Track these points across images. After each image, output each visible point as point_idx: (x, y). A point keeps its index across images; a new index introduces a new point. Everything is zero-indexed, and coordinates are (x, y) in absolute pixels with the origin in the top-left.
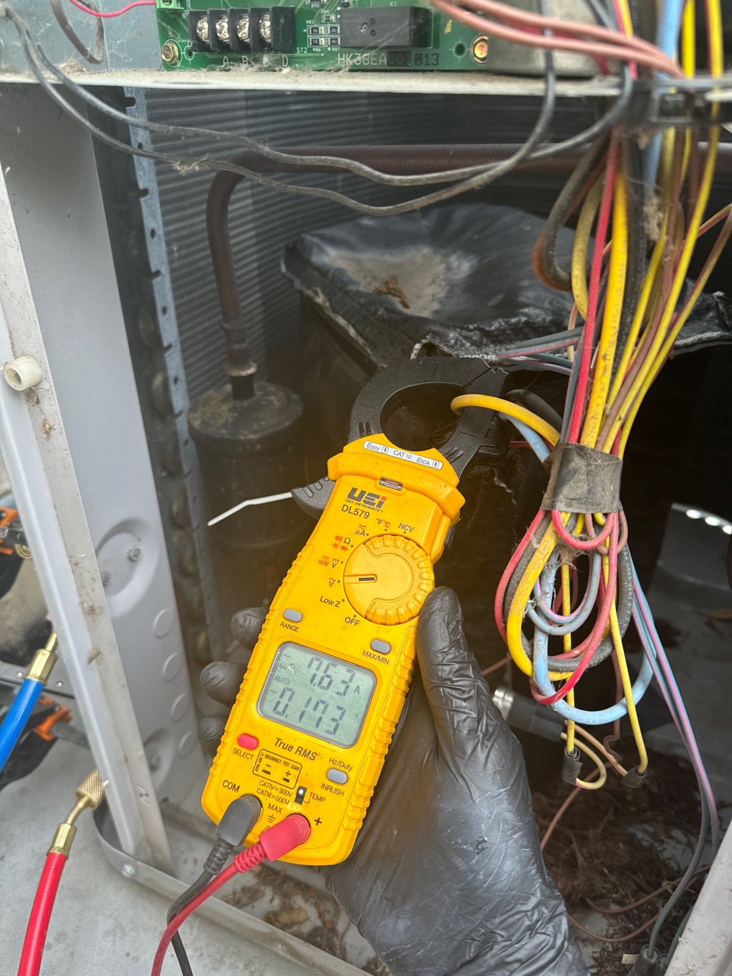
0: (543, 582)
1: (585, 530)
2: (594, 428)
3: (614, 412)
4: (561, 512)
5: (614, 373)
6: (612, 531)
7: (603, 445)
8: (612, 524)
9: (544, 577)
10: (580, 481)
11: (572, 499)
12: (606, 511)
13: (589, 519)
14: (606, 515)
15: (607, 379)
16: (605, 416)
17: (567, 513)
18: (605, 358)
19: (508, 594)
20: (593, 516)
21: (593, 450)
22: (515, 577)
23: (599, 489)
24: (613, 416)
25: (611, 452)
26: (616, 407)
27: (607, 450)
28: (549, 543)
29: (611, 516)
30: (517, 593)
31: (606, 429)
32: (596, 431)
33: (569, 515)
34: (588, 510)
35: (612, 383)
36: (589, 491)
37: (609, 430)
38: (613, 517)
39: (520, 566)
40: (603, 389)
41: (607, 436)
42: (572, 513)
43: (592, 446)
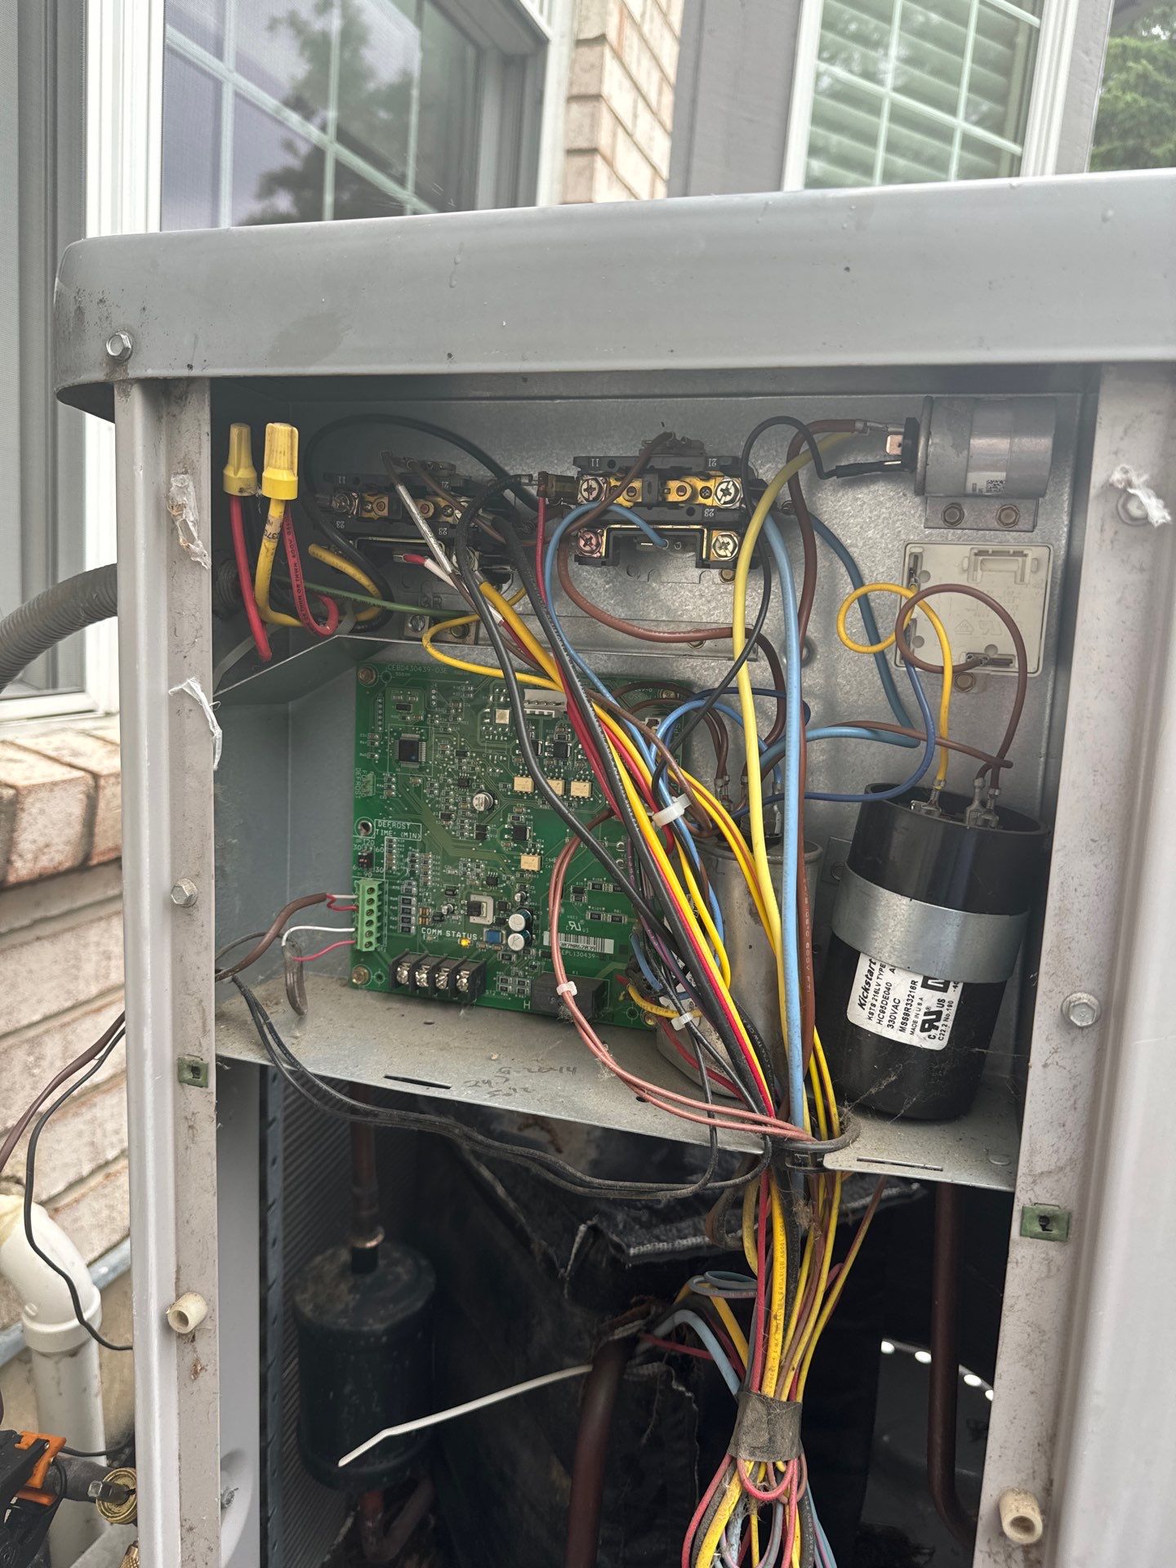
0: (729, 1533)
1: (766, 1478)
2: (772, 1379)
3: (787, 1364)
4: (745, 1460)
5: (786, 1330)
6: (792, 1478)
7: (781, 1395)
8: (792, 1472)
9: (731, 1527)
10: (762, 1429)
11: (755, 1448)
12: (785, 1459)
13: (771, 1467)
14: (786, 1463)
15: (779, 1336)
16: (781, 1368)
17: (750, 1462)
18: (775, 1318)
19: (695, 1547)
20: (774, 1464)
21: (772, 1399)
22: (702, 1527)
23: (779, 1437)
24: (786, 1367)
25: (788, 1400)
26: (789, 1359)
27: (784, 1398)
28: (734, 1493)
29: (791, 1463)
30: (704, 1546)
31: (781, 1379)
32: (774, 1381)
33: (753, 1463)
34: (769, 1459)
35: (784, 1337)
36: (770, 1439)
37: (785, 1380)
38: (794, 1464)
39: (706, 1517)
40: (777, 1345)
41: (784, 1384)
42: (755, 1463)
43: (771, 1395)
